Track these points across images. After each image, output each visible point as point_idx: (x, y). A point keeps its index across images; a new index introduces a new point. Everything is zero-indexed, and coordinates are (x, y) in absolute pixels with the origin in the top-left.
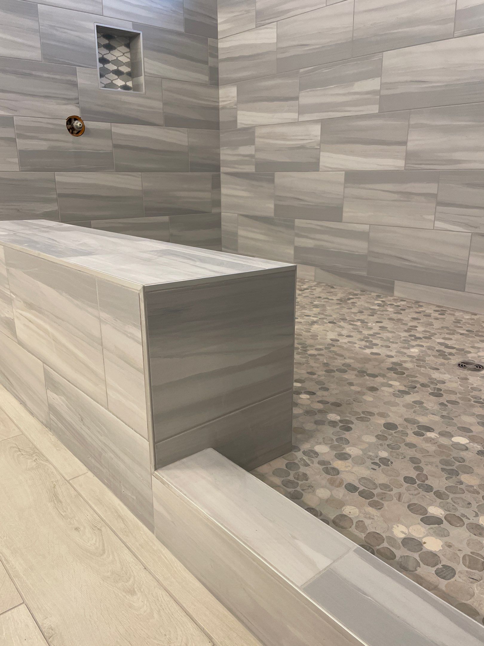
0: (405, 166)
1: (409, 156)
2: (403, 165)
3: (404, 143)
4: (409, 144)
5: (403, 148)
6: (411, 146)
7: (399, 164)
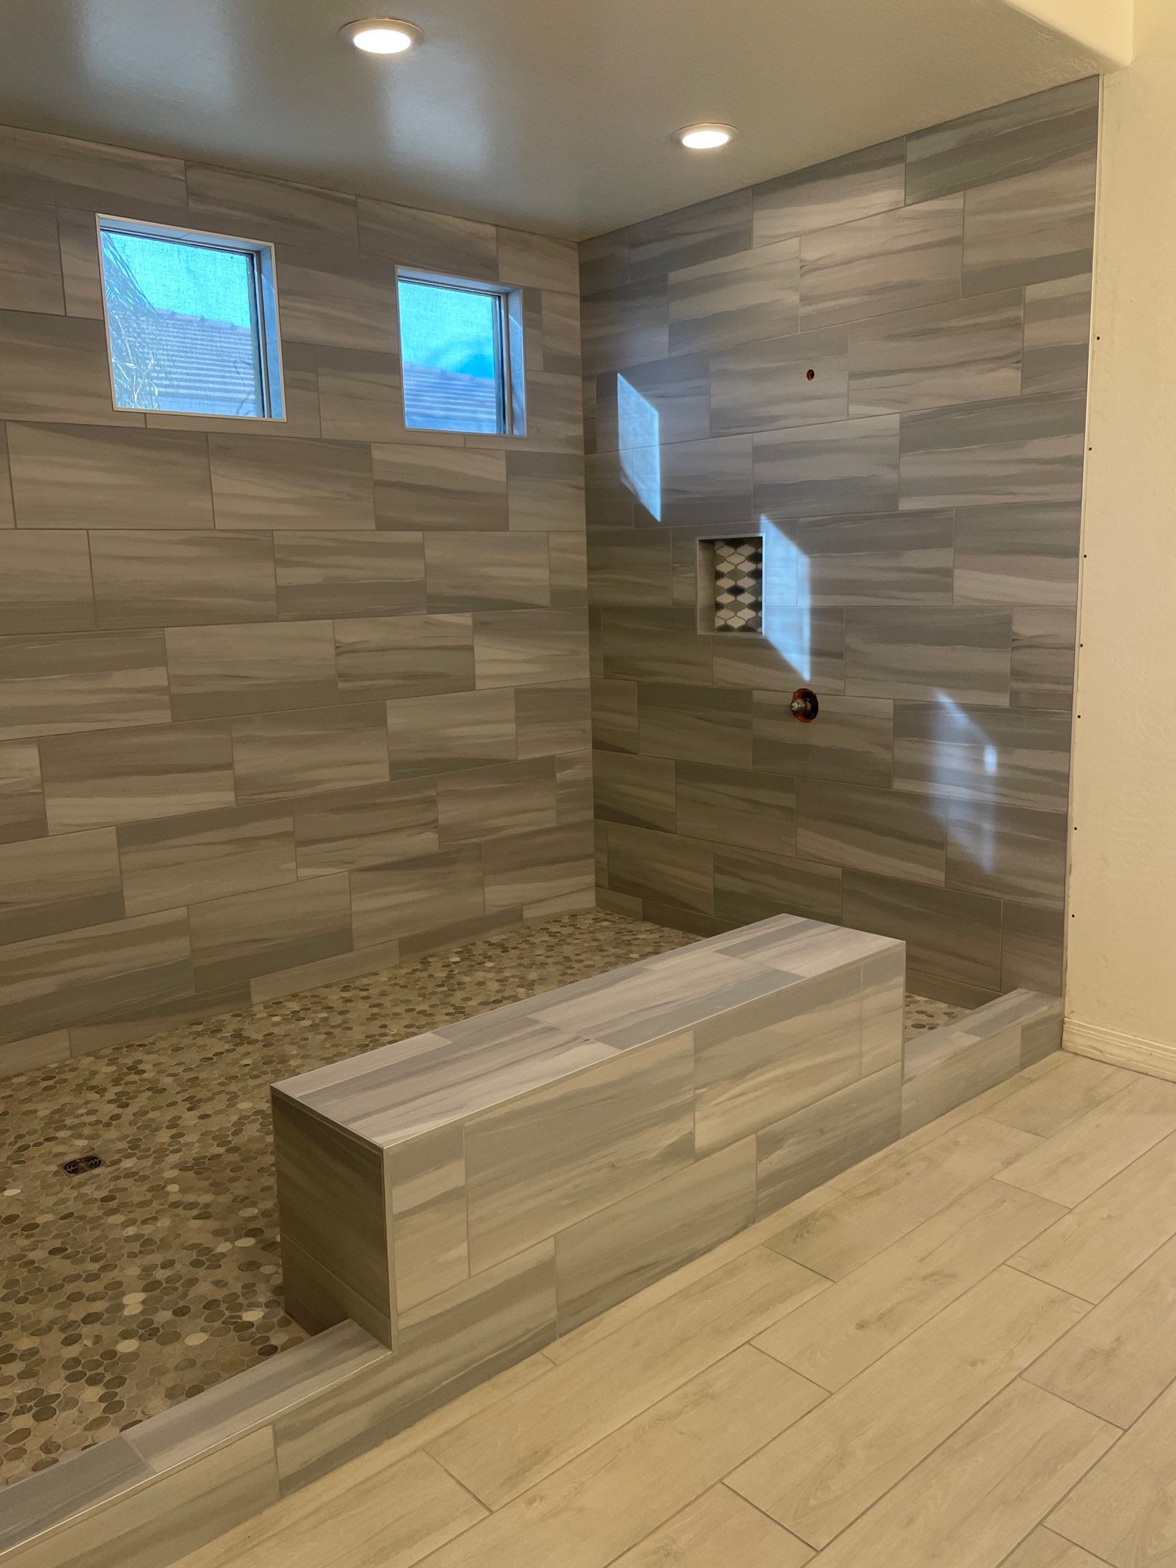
0: (236, 800)
1: (240, 785)
2: (234, 799)
3: (229, 766)
4: (237, 766)
5: (230, 772)
6: (240, 768)
7: (226, 798)
